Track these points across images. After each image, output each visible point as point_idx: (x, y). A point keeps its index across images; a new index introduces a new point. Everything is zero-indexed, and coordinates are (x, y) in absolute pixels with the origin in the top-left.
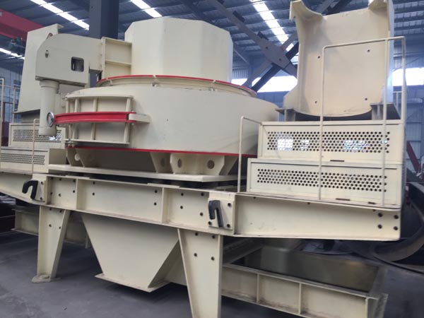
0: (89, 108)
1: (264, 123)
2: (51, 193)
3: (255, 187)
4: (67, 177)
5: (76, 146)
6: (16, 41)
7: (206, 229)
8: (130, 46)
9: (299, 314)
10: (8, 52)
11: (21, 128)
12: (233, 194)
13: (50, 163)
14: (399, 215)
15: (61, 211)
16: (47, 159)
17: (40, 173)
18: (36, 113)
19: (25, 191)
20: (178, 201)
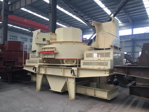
0: (46, 50)
1: (85, 51)
2: (39, 70)
3: (82, 66)
4: (43, 66)
5: (44, 59)
6: (30, 28)
7: (71, 76)
8: (56, 34)
9: (93, 96)
10: (28, 30)
11: (33, 55)
12: (77, 68)
13: (39, 63)
14: (109, 71)
15: (41, 74)
16: (38, 62)
17: (37, 65)
18: (35, 51)
19: (33, 70)
20: (66, 70)
